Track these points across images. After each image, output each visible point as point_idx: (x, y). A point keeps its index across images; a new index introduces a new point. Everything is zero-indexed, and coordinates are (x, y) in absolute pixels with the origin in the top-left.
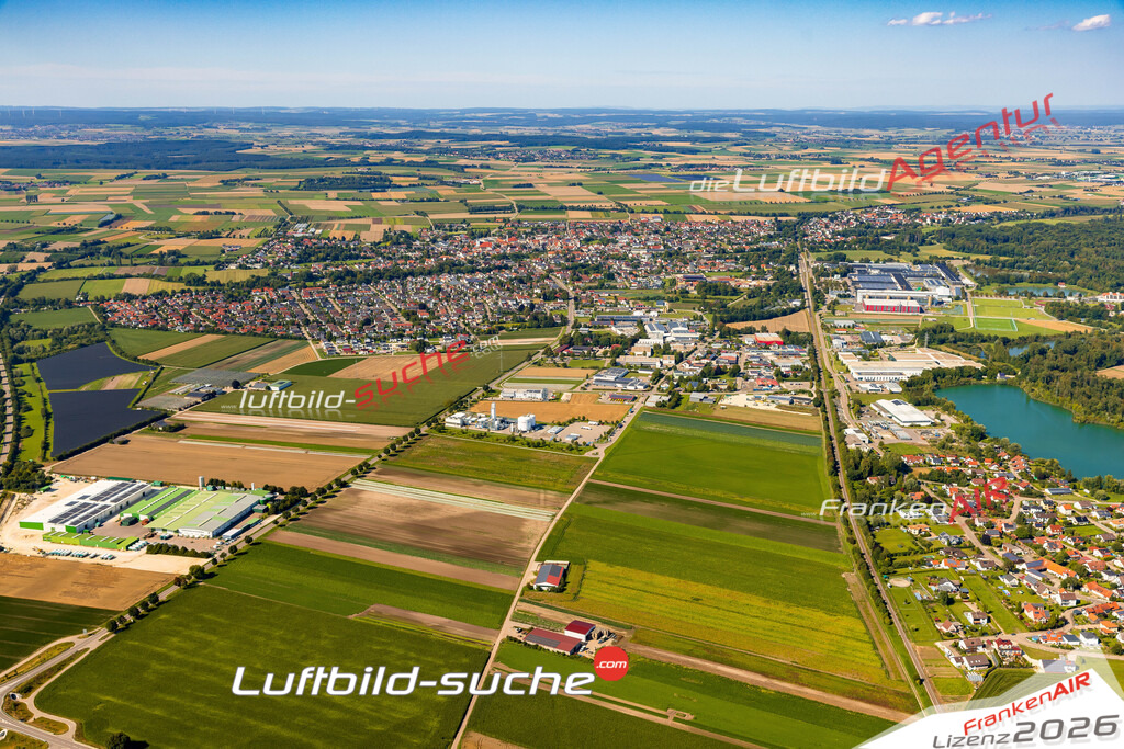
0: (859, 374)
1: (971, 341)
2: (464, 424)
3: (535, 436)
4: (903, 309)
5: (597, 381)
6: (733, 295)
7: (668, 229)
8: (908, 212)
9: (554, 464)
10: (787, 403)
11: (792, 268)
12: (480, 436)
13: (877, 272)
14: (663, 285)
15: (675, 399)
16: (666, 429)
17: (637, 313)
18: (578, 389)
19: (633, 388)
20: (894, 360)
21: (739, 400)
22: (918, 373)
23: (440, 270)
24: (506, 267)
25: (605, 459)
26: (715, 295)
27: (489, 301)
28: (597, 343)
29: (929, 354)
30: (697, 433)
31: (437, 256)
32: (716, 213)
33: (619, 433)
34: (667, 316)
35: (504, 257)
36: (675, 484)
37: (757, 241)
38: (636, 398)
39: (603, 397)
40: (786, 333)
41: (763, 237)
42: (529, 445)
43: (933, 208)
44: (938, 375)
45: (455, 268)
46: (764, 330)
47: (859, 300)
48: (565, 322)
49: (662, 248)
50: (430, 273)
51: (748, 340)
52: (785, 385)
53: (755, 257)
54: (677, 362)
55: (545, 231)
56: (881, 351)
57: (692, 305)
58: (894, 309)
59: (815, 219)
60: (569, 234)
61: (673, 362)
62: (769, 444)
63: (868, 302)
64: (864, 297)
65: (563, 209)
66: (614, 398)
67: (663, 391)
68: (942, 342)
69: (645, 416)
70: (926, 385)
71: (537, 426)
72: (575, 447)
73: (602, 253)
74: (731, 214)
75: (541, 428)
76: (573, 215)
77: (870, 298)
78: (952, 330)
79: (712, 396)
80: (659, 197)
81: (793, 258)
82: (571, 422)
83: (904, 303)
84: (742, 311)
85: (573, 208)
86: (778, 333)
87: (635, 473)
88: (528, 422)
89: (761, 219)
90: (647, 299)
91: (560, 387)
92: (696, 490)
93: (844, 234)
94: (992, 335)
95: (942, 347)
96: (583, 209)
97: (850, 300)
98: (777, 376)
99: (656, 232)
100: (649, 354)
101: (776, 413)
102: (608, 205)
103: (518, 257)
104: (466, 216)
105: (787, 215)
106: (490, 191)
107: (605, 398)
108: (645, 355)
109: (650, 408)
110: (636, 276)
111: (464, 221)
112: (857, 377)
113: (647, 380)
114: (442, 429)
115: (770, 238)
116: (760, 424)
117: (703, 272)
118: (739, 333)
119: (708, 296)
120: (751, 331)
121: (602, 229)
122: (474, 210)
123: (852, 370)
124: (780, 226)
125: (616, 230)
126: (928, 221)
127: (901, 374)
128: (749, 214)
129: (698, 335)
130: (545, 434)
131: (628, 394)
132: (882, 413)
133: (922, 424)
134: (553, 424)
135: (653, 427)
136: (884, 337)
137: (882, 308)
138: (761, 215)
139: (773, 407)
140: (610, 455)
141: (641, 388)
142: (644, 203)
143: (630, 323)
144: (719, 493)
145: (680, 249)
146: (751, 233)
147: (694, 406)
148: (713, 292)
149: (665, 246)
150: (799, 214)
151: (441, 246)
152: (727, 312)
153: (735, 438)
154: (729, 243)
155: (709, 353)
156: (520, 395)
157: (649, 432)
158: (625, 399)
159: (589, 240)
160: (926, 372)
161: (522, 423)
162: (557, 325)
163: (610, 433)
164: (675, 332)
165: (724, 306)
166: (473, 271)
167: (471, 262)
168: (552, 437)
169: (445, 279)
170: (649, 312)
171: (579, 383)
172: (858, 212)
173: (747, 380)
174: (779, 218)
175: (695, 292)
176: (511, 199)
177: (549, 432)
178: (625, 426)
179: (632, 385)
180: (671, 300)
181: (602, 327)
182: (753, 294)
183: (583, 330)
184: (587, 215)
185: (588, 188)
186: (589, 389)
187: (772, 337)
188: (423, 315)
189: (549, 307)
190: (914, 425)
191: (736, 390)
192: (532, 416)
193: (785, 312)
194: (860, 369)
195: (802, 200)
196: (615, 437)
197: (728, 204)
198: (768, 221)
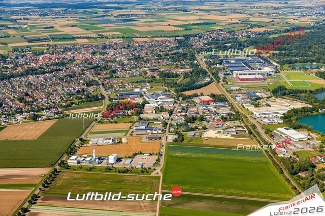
0: (260, 114)
1: (296, 93)
2: (79, 162)
3: (119, 166)
4: (257, 79)
5: (136, 129)
6: (176, 77)
7: (129, 46)
8: (230, 32)
9: (138, 182)
10: (235, 133)
11: (195, 62)
12: (91, 169)
13: (233, 62)
14: (141, 75)
15: (181, 137)
16: (186, 155)
17: (136, 90)
18: (128, 135)
19: (156, 132)
20: (270, 106)
21: (211, 134)
22: (286, 112)
23: (27, 73)
24: (60, 70)
25: (164, 176)
27: (59, 88)
28: (126, 108)
29: (283, 101)
30: (201, 155)
31: (22, 65)
32: (146, 37)
33: (162, 159)
34: (151, 91)
35: (56, 64)
36: (208, 188)
37: (172, 49)
38: (160, 138)
39: (143, 138)
40: (213, 96)
41: (174, 48)
42: (120, 172)
43: (238, 30)
44: (295, 111)
45: (33, 71)
46: (202, 95)
47: (235, 76)
48: (103, 98)
49: (131, 55)
50: (22, 75)
51: (197, 100)
52: (228, 123)
53: (177, 58)
54: (170, 116)
55: (70, 50)
56: (260, 101)
57: (160, 84)
58: (253, 79)
59: (192, 38)
60: (83, 51)
61: (168, 115)
62: (240, 158)
63: (241, 77)
64: (237, 75)
65: (73, 38)
66: (150, 138)
67: (172, 132)
68: (284, 95)
69: (170, 148)
70: (292, 118)
71: (119, 160)
72: (144, 171)
73: (103, 60)
74: (153, 37)
75: (121, 161)
76: (79, 41)
77: (240, 75)
78: (285, 89)
79: (197, 133)
80: (116, 30)
81: (193, 58)
82: (135, 155)
83: (257, 76)
84: (186, 86)
85: (78, 38)
86: (208, 95)
87: (183, 183)
88: (115, 158)
89: (169, 39)
90: (137, 82)
91: (119, 135)
92: (220, 190)
93: (208, 44)
94: (304, 90)
95: (285, 97)
96: (83, 38)
97: (230, 76)
98: (222, 119)
99: (124, 48)
100: (154, 112)
101: (233, 139)
102: (94, 35)
103: (63, 64)
104: (27, 44)
105: (178, 36)
106: (33, 31)
107: (144, 139)
108: (152, 113)
109: (170, 143)
110: (126, 70)
111: (28, 47)
112: (259, 116)
113: (161, 126)
114: (68, 167)
115: (177, 48)
116: (229, 147)
117: (156, 66)
118: (190, 97)
119: (166, 79)
120: (196, 96)
121: (97, 47)
122: (30, 41)
123: (255, 113)
124: (180, 42)
125: (104, 47)
126: (240, 36)
127: (278, 113)
128: (161, 37)
129: (173, 100)
130: (124, 164)
131: (155, 136)
132: (282, 135)
133: (304, 139)
134: (126, 158)
135: (178, 154)
136: (258, 94)
137: (248, 79)
138: (167, 37)
139: (229, 137)
140: (165, 172)
141: (160, 131)
142: (111, 33)
143: (136, 96)
144: (233, 191)
145: (139, 55)
146: (168, 46)
147: (191, 140)
148: (167, 77)
149: (132, 54)
150: (184, 36)
151: (22, 61)
152: (179, 86)
153: (222, 157)
154: (160, 51)
155: (183, 109)
156: (101, 142)
157: (177, 157)
158: (155, 139)
159: (94, 53)
160: (289, 112)
161: (112, 159)
162: (100, 99)
163: (159, 160)
164: (161, 99)
165: (176, 83)
166: (44, 73)
167: (40, 68)
168: (129, 166)
169: (31, 78)
170: (142, 89)
171: (127, 132)
172: (208, 33)
173: (209, 122)
174: (177, 38)
175: (158, 77)
176: (46, 34)
177: (126, 163)
178: (163, 154)
179: (155, 130)
180: (149, 82)
181: (123, 99)
182: (186, 75)
183: (115, 102)
184: (86, 41)
185: (81, 27)
186: (134, 134)
187: (208, 98)
188: (29, 99)
189: (91, 89)
190: (300, 140)
191: (207, 129)
192: (115, 155)
193: (206, 85)
194: (259, 112)
195: (181, 29)
196: (162, 162)
197: (149, 32)
198: (172, 39)
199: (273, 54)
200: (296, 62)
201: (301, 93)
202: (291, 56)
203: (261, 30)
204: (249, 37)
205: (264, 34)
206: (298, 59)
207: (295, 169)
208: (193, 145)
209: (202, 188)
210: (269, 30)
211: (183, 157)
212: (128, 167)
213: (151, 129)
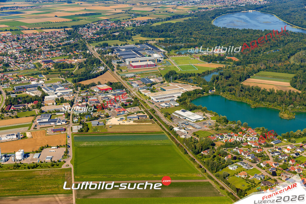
0: (157, 99)
1: (186, 77)
3: (28, 161)
4: (148, 65)
5: (39, 123)
6: (71, 68)
7: (18, 39)
8: (116, 22)
9: (50, 176)
10: (137, 119)
11: (88, 52)
13: (124, 50)
14: (35, 67)
15: (86, 127)
16: (93, 144)
17: (33, 83)
18: (32, 129)
19: (60, 124)
20: (164, 90)
21: (114, 121)
22: (180, 95)
25: (75, 168)
26: (63, 68)
28: (25, 102)
29: (176, 85)
30: (108, 143)
32: (35, 29)
33: (71, 150)
34: (48, 82)
36: (119, 175)
37: (62, 40)
38: (65, 129)
39: (48, 131)
40: (110, 84)
41: (65, 38)
42: (29, 168)
43: (124, 19)
44: (189, 94)
46: (99, 83)
47: (127, 63)
49: (22, 48)
51: (95, 89)
52: (129, 110)
53: (69, 49)
54: (71, 106)
56: (155, 86)
57: (56, 75)
58: (145, 66)
59: (80, 28)
62: (145, 142)
63: (134, 64)
64: (130, 62)
66: (54, 131)
67: (75, 123)
68: (176, 79)
69: (76, 139)
70: (186, 101)
71: (26, 155)
72: (54, 164)
74: (42, 29)
75: (28, 156)
77: (132, 62)
78: (176, 73)
79: (101, 121)
80: (2, 23)
81: (85, 48)
82: (42, 149)
83: (149, 63)
84: (82, 76)
86: (106, 84)
88: (22, 154)
89: (58, 30)
90: (33, 75)
91: (22, 130)
93: (98, 34)
94: (193, 73)
95: (176, 81)
97: (123, 64)
98: (123, 106)
99: (14, 41)
100: (55, 103)
101: (136, 125)
105: (67, 27)
107: (49, 131)
108: (53, 104)
109: (76, 134)
110: (19, 63)
112: (157, 101)
113: (64, 118)
115: (68, 39)
116: (133, 133)
117: (49, 58)
118: (88, 86)
119: (61, 70)
120: (94, 85)
123: (152, 98)
124: (69, 33)
126: (126, 25)
127: (174, 97)
128: (50, 28)
129: (71, 90)
130: (32, 159)
131: (60, 127)
132: (180, 117)
133: (200, 120)
134: (33, 152)
135: (85, 144)
136: (152, 80)
137: (140, 66)
138: (56, 28)
139: (132, 122)
140: (76, 163)
141: (64, 123)
143: (33, 89)
145: (31, 47)
146: (58, 37)
147: (96, 129)
148: (62, 67)
150: (72, 27)
152: (76, 76)
153: (128, 143)
154: (51, 42)
155: (83, 99)
156: (4, 138)
157: (85, 147)
158: (60, 130)
160: (183, 95)
161: (19, 155)
163: (67, 152)
164: (60, 90)
165: (72, 74)
168: (38, 161)
170: (38, 81)
171: (30, 126)
172: (96, 23)
173: (110, 110)
174: (66, 29)
175: (53, 68)
177: (34, 158)
178: (71, 145)
179: (59, 122)
180: (45, 74)
181: (21, 93)
182: (81, 66)
183: (13, 96)
186: (38, 127)
187: (105, 87)
190: (197, 121)
191: (109, 117)
192: (22, 150)
193: (101, 74)
194: (156, 97)
195: (69, 20)
196: (71, 153)
197: (37, 24)
198: (61, 30)
199: (160, 41)
200: (181, 47)
201: (190, 76)
202: (176, 42)
203: (145, 19)
204: (134, 25)
205: (148, 22)
206: (183, 45)
207: (198, 148)
208: (99, 133)
209: (114, 176)
210: (152, 18)
211: (91, 147)
212: (36, 162)
213: (55, 121)
